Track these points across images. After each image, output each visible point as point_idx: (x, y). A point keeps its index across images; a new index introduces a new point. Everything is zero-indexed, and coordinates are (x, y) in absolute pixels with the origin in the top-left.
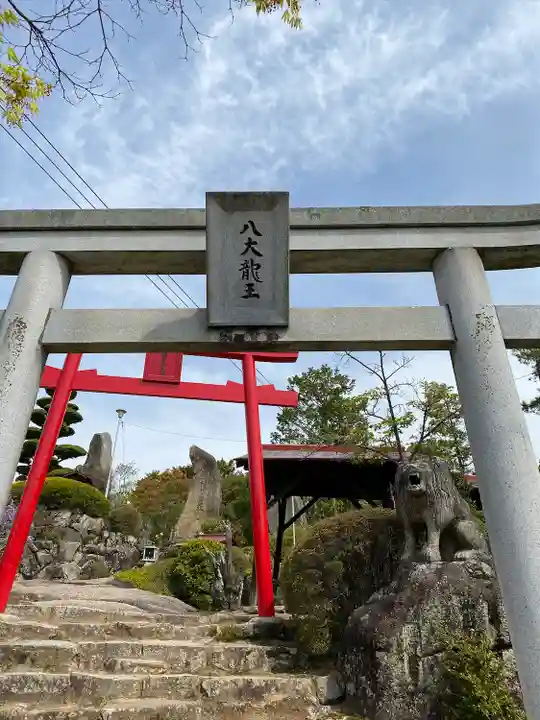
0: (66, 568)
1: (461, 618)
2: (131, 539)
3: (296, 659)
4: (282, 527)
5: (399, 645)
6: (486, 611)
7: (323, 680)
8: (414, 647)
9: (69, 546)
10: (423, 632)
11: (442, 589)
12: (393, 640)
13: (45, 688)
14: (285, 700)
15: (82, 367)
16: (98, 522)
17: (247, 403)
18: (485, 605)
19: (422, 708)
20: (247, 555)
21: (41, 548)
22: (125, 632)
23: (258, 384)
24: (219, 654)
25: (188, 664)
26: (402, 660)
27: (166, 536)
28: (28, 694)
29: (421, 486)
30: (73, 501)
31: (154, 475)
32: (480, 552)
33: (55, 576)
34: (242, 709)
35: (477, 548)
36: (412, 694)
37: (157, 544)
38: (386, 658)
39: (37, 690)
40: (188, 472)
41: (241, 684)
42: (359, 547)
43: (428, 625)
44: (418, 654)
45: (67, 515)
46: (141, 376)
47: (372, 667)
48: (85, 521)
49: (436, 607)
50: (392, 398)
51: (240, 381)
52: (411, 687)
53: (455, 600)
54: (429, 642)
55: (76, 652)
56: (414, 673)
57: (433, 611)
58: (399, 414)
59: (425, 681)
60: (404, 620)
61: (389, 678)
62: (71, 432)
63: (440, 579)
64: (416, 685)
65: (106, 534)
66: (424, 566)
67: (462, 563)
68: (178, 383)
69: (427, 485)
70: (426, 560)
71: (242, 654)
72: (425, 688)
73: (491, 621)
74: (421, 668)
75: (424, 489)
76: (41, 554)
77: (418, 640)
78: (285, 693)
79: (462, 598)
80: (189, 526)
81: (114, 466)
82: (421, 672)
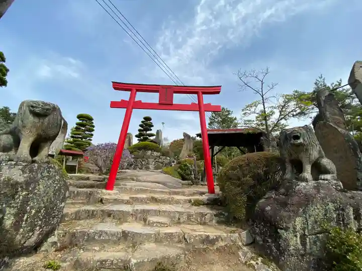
0: (150, 166)
1: (335, 216)
2: (168, 158)
3: (228, 218)
4: (213, 156)
5: (295, 228)
6: (351, 213)
7: (244, 233)
8: (304, 229)
9: (151, 160)
10: (310, 223)
11: (322, 199)
12: (290, 225)
13: (111, 237)
14: (226, 246)
15: (136, 99)
16: (159, 154)
17: (200, 111)
18: (352, 209)
19: (308, 263)
20: (202, 163)
21: (143, 161)
22: (154, 201)
23: (204, 103)
24: (193, 215)
25: (179, 219)
26: (296, 236)
27: (178, 157)
28: (103, 240)
29: (301, 141)
30: (151, 148)
31: (175, 141)
32: (334, 175)
33: (147, 168)
34: (205, 250)
35: (333, 173)
36: (302, 256)
37: (175, 159)
38: (285, 234)
39: (107, 238)
40: (183, 140)
41: (204, 237)
42: (260, 171)
43: (312, 219)
44: (306, 234)
45: (150, 152)
46: (158, 102)
47: (276, 237)
48: (155, 154)
49: (318, 209)
50: (265, 104)
51: (197, 103)
52: (302, 252)
53: (331, 206)
54: (313, 228)
55: (131, 213)
56: (304, 243)
57: (316, 211)
58: (268, 111)
59: (311, 249)
60: (297, 215)
61: (288, 245)
62: (151, 130)
63: (319, 192)
64: (305, 250)
65: (161, 157)
66: (304, 184)
67: (326, 182)
68: (172, 104)
69: (304, 140)
70: (306, 180)
71: (203, 215)
72: (311, 252)
73: (355, 218)
74: (308, 241)
75: (303, 142)
76: (143, 163)
77: (306, 226)
78: (225, 241)
79: (336, 204)
80: (184, 155)
81: (163, 138)
82: (308, 244)
